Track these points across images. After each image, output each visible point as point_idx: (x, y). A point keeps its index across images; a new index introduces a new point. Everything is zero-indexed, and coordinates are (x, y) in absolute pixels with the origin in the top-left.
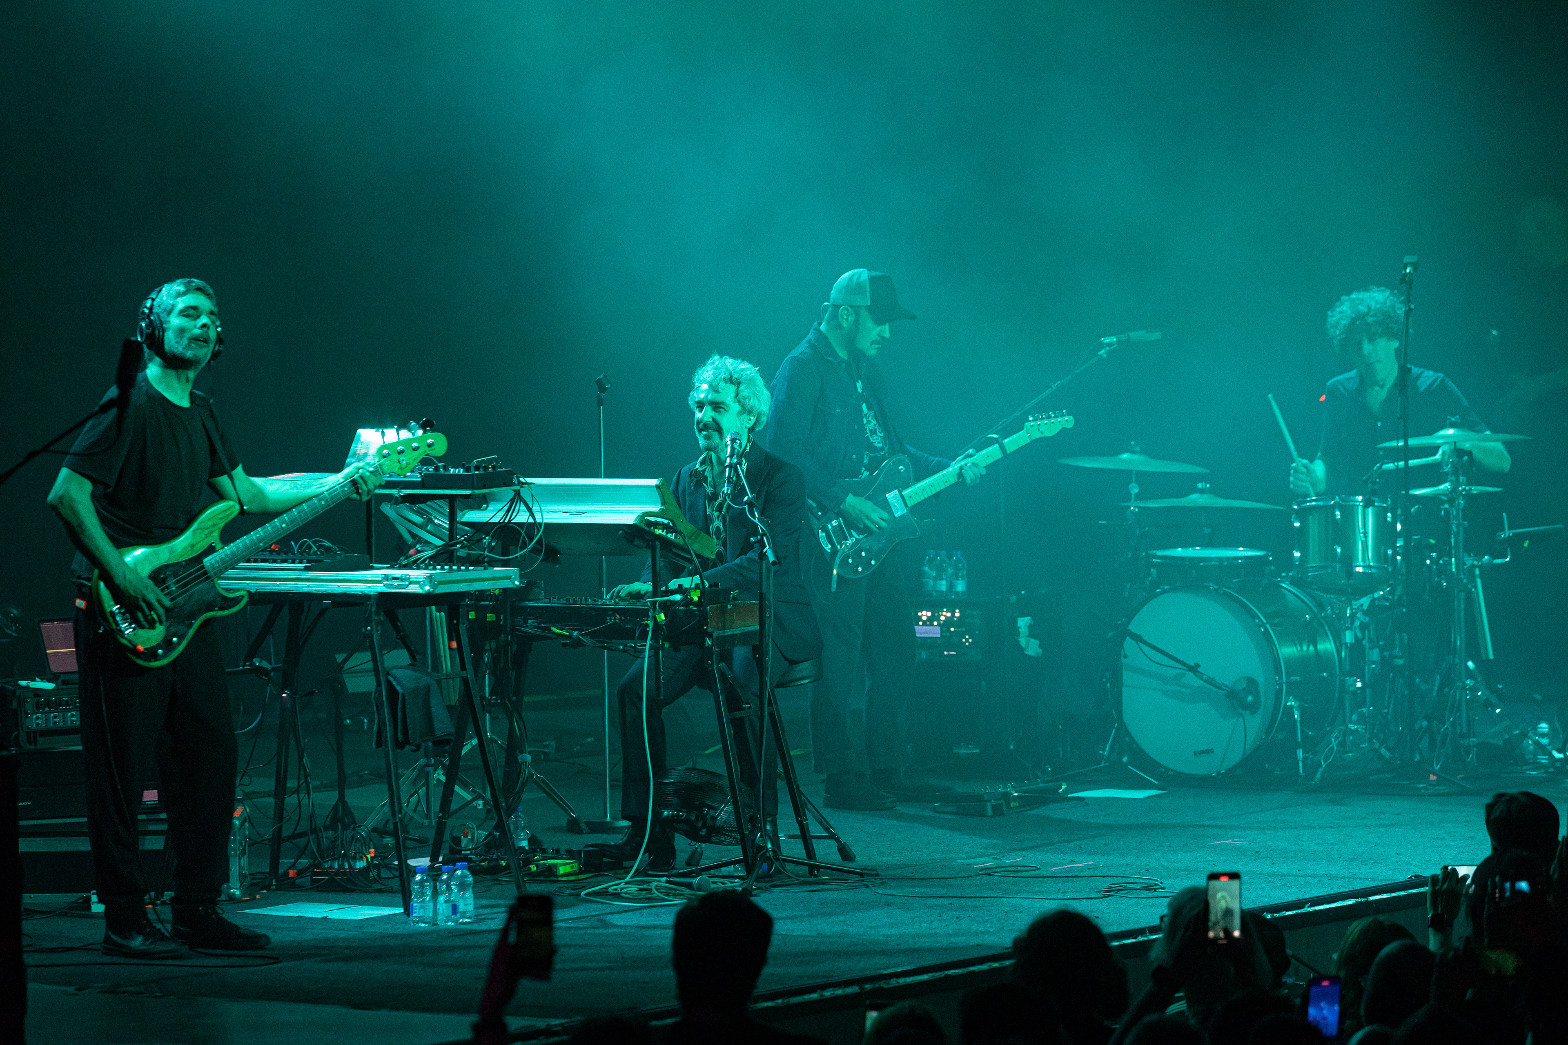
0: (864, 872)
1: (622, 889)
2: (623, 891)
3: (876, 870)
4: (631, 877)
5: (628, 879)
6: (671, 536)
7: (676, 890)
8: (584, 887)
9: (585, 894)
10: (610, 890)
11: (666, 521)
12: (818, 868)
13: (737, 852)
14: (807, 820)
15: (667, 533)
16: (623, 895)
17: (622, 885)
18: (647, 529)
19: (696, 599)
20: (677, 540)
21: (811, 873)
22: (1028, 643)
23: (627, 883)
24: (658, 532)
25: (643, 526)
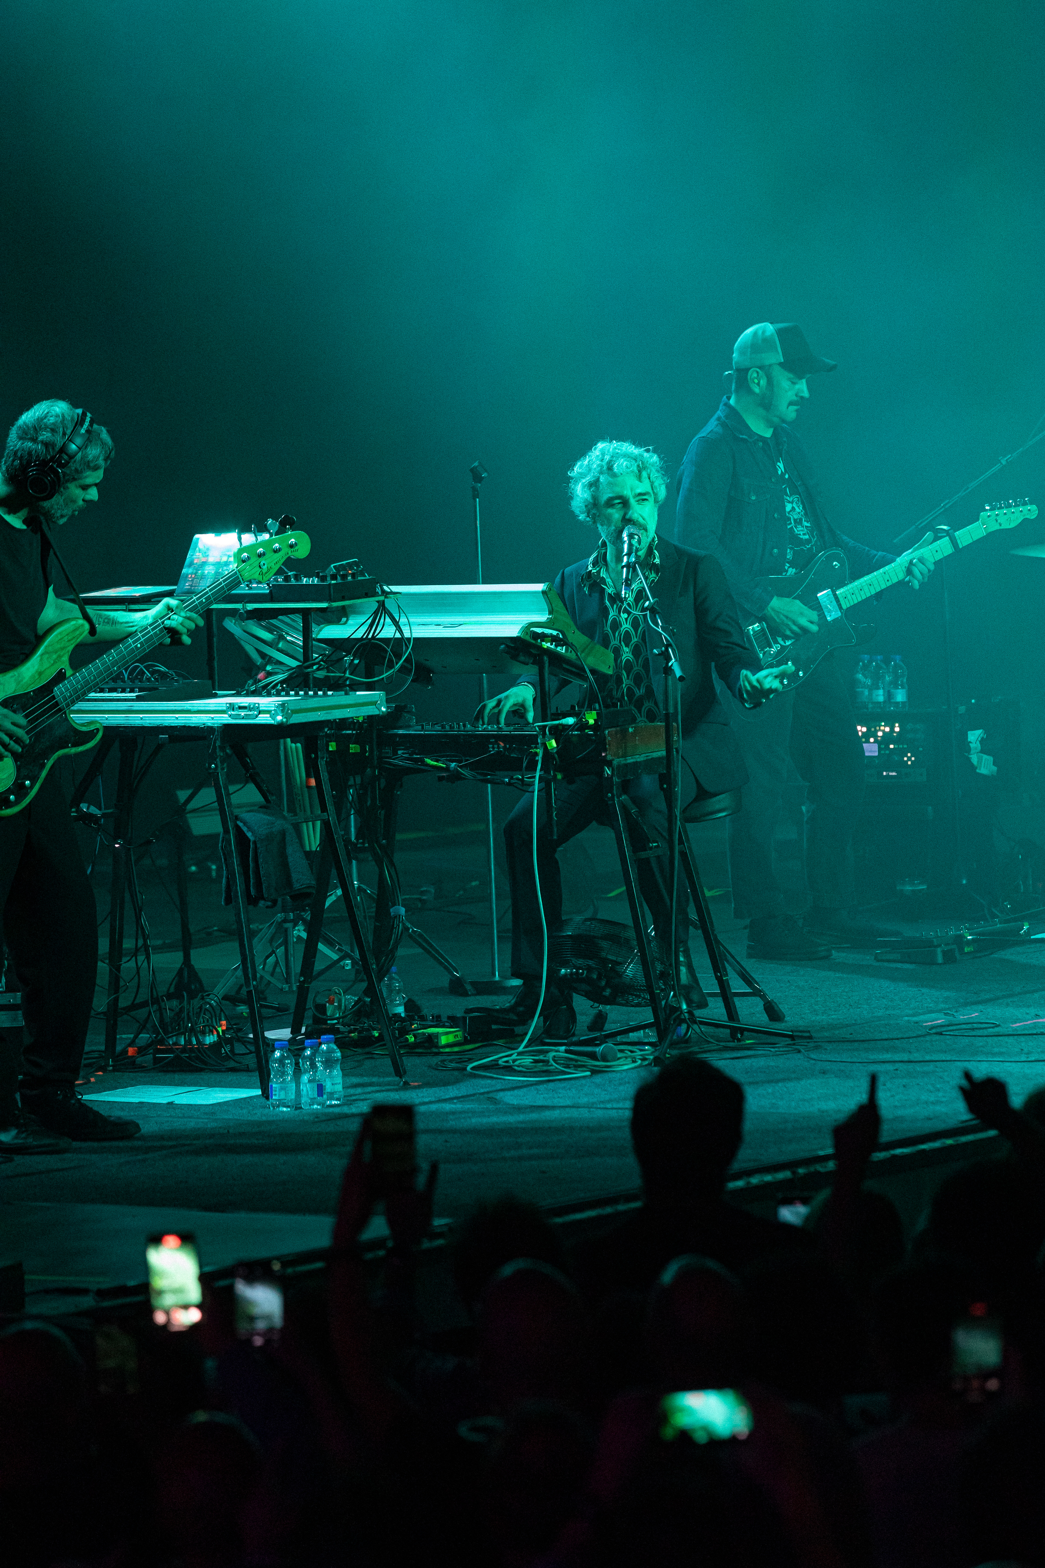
0: (795, 1034)
1: (514, 1061)
2: (517, 1063)
3: (809, 1032)
4: (526, 1047)
5: (521, 1049)
6: (562, 650)
7: (576, 1061)
8: (470, 1059)
9: (473, 1068)
10: (500, 1062)
11: (555, 633)
12: (742, 1030)
13: (647, 1015)
14: (727, 975)
15: (556, 646)
16: (516, 1068)
17: (514, 1057)
18: (533, 642)
19: (591, 722)
20: (569, 654)
21: (733, 1037)
22: (980, 760)
23: (519, 1054)
24: (546, 645)
25: (528, 638)
